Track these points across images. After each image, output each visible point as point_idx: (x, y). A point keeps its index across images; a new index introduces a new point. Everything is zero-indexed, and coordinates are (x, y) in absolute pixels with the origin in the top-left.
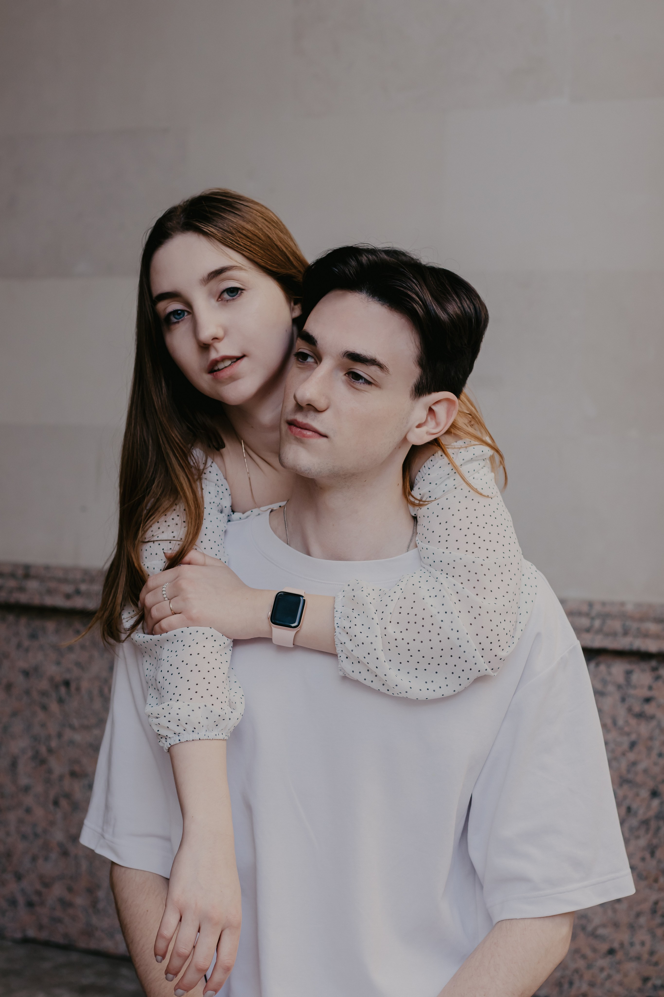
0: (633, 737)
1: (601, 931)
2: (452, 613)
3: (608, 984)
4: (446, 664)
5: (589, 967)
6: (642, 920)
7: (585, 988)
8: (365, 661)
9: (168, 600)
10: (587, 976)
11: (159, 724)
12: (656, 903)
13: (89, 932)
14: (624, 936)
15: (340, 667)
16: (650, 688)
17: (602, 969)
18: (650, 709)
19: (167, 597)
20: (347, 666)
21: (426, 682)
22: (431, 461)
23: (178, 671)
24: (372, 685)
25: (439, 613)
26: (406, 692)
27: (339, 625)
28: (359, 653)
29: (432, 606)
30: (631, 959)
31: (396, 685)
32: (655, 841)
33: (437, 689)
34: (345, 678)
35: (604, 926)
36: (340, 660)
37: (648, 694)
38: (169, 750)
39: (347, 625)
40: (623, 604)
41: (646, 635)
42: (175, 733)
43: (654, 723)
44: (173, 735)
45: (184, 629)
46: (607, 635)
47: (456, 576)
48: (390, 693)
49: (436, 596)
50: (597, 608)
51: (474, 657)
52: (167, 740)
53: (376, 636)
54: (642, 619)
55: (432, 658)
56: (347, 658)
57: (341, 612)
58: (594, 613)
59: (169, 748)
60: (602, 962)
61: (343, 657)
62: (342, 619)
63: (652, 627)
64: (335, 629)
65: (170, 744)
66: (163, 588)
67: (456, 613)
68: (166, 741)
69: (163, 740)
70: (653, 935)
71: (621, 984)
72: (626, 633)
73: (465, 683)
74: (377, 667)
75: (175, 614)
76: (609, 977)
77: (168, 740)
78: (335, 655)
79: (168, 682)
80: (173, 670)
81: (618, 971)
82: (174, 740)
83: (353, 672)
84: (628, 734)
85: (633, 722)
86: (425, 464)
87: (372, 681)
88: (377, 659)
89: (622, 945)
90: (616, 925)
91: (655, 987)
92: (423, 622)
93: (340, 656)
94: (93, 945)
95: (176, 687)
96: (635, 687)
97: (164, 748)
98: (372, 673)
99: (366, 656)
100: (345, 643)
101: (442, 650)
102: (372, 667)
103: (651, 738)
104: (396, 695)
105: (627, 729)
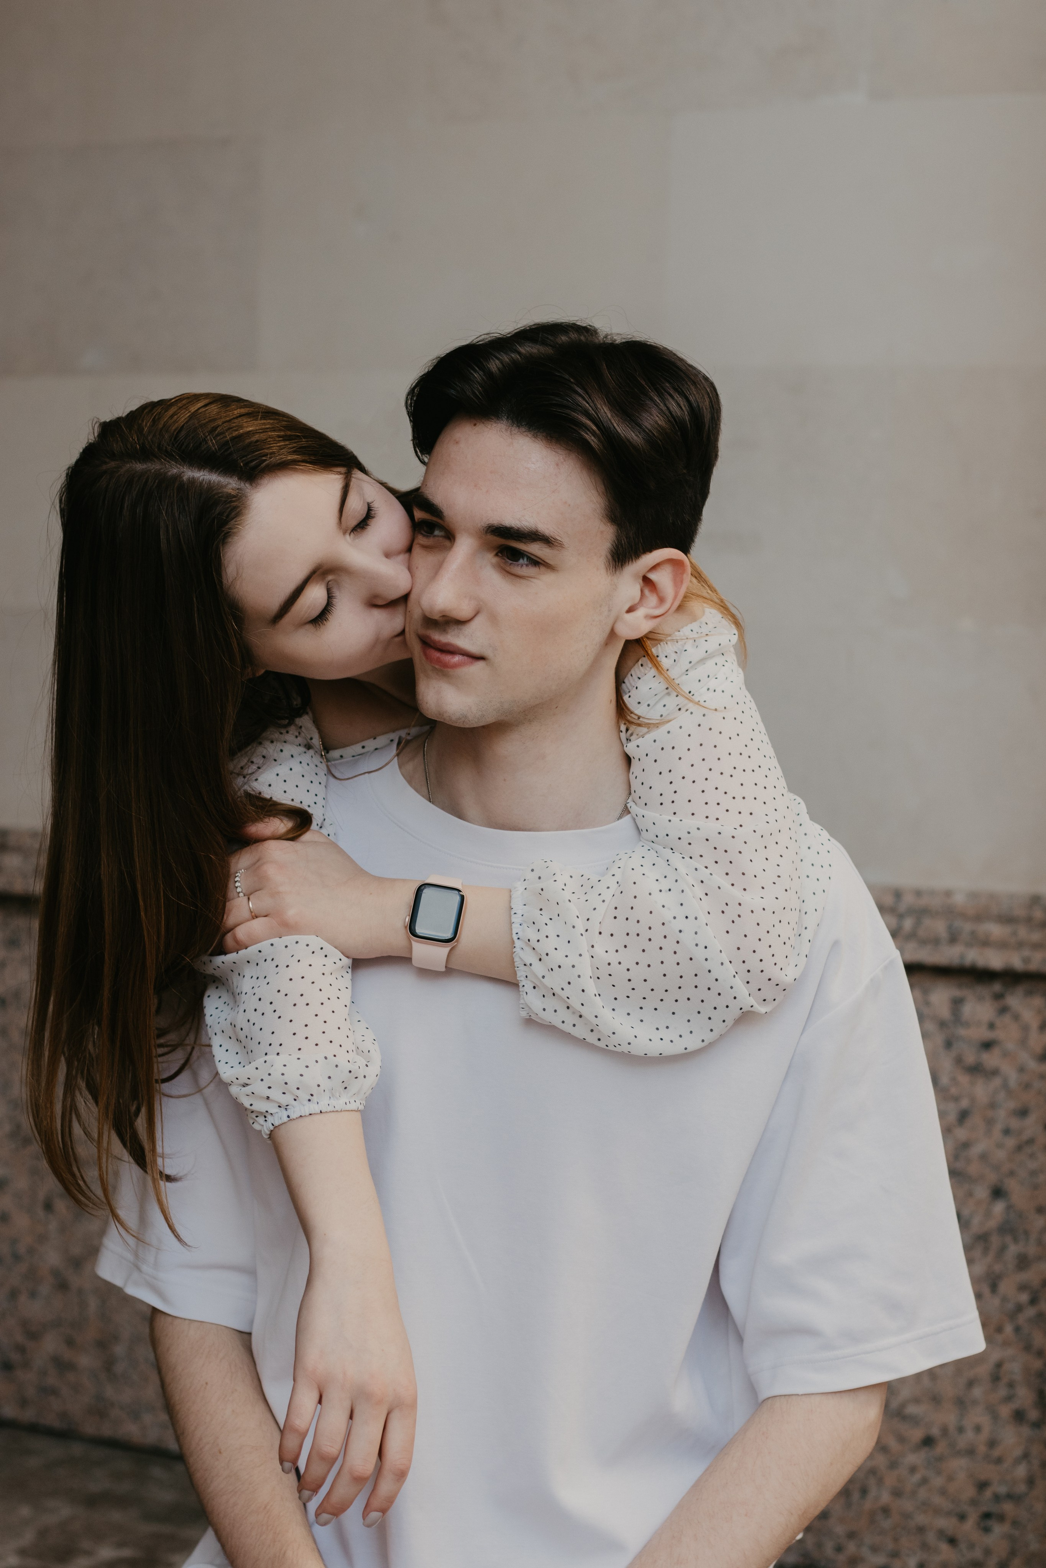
0: (965, 1103)
1: (912, 1409)
2: (696, 918)
3: (922, 1493)
4: (689, 999)
5: (893, 1465)
6: (977, 1392)
7: (886, 1498)
8: (565, 995)
9: (244, 896)
10: (890, 1480)
11: (253, 1093)
12: (999, 1365)
13: (100, 1410)
14: (949, 1417)
15: (522, 1004)
16: (991, 1026)
17: (913, 1469)
18: (991, 1059)
19: (242, 892)
20: (534, 1001)
21: (657, 1029)
22: (642, 665)
23: (273, 1007)
24: (575, 1032)
25: (675, 918)
26: (629, 1044)
27: (520, 935)
28: (554, 981)
29: (663, 906)
30: (959, 1453)
31: (614, 1033)
32: (998, 1268)
33: (676, 1038)
34: (530, 1022)
35: (917, 1401)
36: (523, 991)
37: (987, 1035)
38: (271, 1135)
39: (534, 937)
40: (948, 894)
41: (986, 943)
42: (280, 1107)
43: (997, 1082)
44: (276, 1110)
45: (275, 941)
46: (923, 942)
47: (696, 856)
48: (601, 1044)
49: (670, 890)
50: (909, 900)
51: (732, 988)
52: (266, 1119)
53: (580, 955)
54: (979, 918)
55: (666, 991)
56: (534, 988)
57: (522, 915)
58: (902, 907)
59: (272, 1131)
60: (912, 1458)
61: (528, 987)
62: (525, 925)
63: (996, 930)
64: (513, 942)
65: (273, 1125)
66: (236, 877)
67: (703, 918)
68: (266, 1121)
69: (261, 1120)
70: (995, 1416)
71: (943, 1492)
72: (953, 939)
73: (720, 1028)
74: (582, 1005)
75: (257, 917)
76: (924, 1481)
77: (269, 1118)
78: (512, 984)
79: (257, 1027)
80: (264, 1006)
81: (939, 1473)
82: (279, 1117)
83: (544, 1010)
84: (956, 1099)
85: (964, 1079)
86: (632, 672)
87: (574, 1025)
88: (583, 991)
89: (945, 1431)
90: (936, 1400)
91: (997, 1498)
92: (650, 934)
93: (524, 986)
94: (107, 1431)
95: (273, 1033)
96: (967, 1025)
97: (262, 1132)
98: (574, 1013)
99: (566, 986)
100: (531, 965)
101: (681, 977)
102: (575, 1003)
103: (993, 1105)
104: (611, 1048)
105: (954, 1091)
